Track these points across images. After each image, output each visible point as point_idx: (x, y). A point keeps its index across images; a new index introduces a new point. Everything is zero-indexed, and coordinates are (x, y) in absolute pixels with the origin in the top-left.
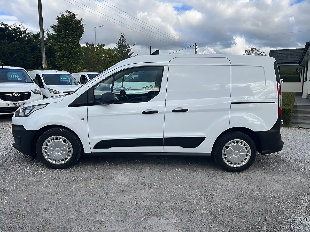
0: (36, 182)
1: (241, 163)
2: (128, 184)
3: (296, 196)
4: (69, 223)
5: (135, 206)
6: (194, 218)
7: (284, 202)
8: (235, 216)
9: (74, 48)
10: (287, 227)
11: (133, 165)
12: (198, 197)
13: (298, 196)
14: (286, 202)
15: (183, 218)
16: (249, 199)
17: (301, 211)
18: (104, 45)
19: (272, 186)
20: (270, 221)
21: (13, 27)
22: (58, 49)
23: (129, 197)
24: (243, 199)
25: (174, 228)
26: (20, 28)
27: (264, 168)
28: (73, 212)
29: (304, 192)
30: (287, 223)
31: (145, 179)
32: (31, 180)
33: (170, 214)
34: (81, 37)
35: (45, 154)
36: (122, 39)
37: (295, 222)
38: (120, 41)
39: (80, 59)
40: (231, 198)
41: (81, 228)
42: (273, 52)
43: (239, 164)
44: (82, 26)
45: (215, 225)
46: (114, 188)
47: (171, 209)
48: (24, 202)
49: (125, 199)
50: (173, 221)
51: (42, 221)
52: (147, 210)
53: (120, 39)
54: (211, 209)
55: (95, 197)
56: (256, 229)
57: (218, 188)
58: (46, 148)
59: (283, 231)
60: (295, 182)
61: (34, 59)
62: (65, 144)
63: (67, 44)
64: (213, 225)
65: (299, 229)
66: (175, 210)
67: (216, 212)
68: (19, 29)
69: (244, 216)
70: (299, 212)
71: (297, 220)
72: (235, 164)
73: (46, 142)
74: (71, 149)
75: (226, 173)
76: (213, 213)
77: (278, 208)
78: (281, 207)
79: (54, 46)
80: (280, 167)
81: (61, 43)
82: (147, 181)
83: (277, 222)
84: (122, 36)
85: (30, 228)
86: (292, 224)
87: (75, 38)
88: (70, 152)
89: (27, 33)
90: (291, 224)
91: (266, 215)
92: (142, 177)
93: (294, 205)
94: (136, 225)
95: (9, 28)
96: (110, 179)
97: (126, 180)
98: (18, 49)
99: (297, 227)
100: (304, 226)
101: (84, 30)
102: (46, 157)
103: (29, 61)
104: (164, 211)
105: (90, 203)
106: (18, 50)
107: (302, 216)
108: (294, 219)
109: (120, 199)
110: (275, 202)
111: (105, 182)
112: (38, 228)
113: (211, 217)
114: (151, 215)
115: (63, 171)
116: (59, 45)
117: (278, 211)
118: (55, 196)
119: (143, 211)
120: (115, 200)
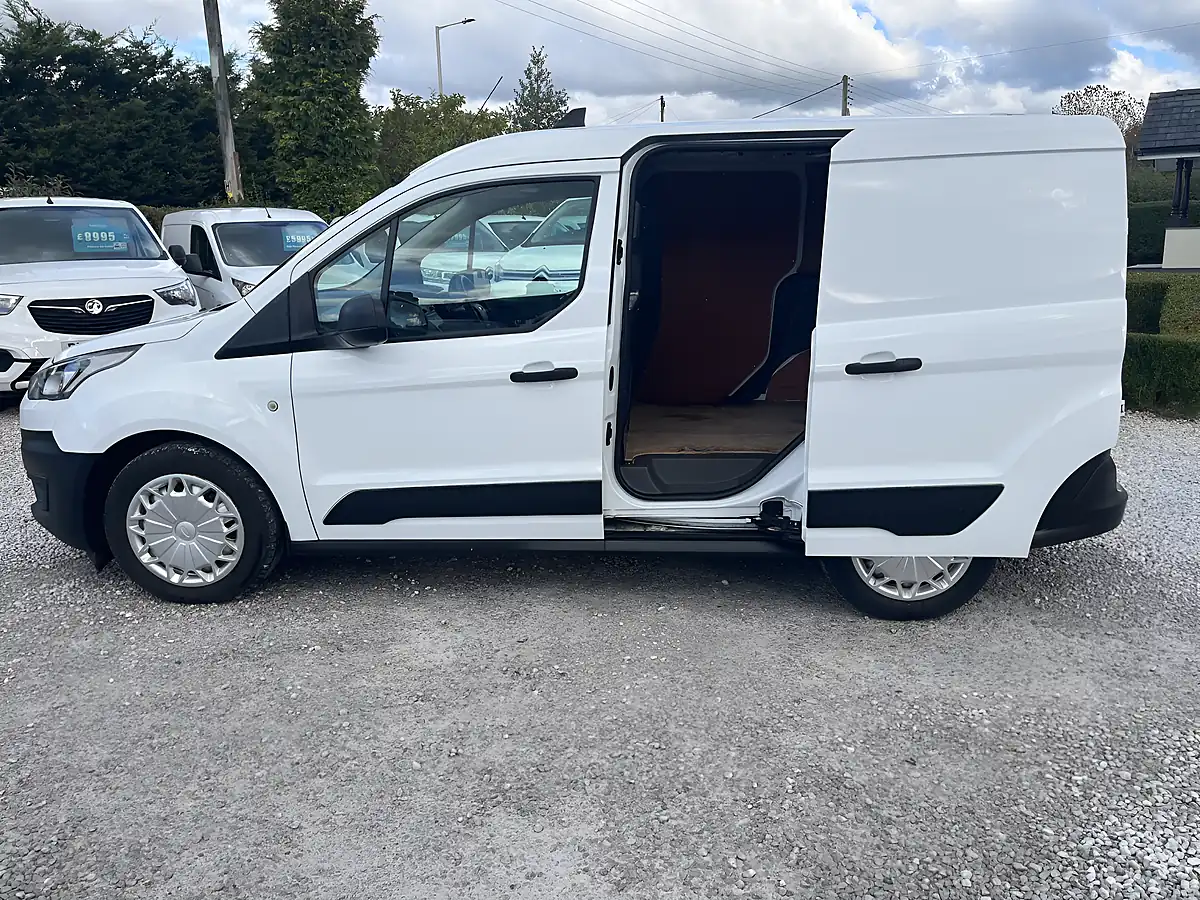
0: (95, 655)
1: (931, 581)
2: (450, 670)
3: (1147, 730)
4: (161, 833)
5: (446, 764)
6: (674, 823)
7: (1086, 758)
8: (851, 815)
9: (338, 114)
10: (1067, 878)
11: (491, 588)
12: (718, 731)
13: (1157, 732)
14: (1094, 761)
15: (627, 822)
16: (934, 740)
17: (1150, 804)
18: (461, 101)
19: (1053, 681)
20: (999, 847)
21: (121, 44)
22: (280, 122)
23: (435, 726)
24: (908, 739)
25: (579, 865)
26: (148, 46)
27: (1037, 600)
28: (191, 788)
29: (1189, 712)
30: (1074, 859)
31: (525, 650)
32: (77, 648)
33: (578, 801)
34: (369, 70)
35: (140, 547)
36: (535, 72)
37: (1113, 853)
38: (526, 81)
39: (367, 159)
40: (859, 737)
41: (202, 855)
42: (1163, 100)
43: (925, 585)
44: (367, 24)
45: (754, 854)
46: (388, 685)
47: (587, 782)
48: (23, 740)
49: (418, 734)
50: (581, 833)
51: (64, 820)
52: (492, 784)
53: (528, 72)
54: (755, 786)
55: (301, 721)
56: (927, 880)
57: (815, 691)
58: (141, 523)
59: (1044, 896)
60: (1163, 670)
61: (205, 167)
62: (210, 505)
63: (313, 101)
64: (743, 857)
65: (1122, 886)
66: (604, 784)
67: (776, 795)
68: (144, 48)
69: (890, 819)
70: (1139, 809)
71: (1123, 844)
72: (908, 586)
73: (139, 500)
74: (238, 527)
75: (869, 623)
76: (761, 801)
77: (1050, 786)
78: (1063, 783)
79: (263, 110)
80: (1110, 597)
81: (291, 98)
82: (530, 655)
83: (1029, 853)
84: (537, 60)
85: (10, 848)
86: (1097, 862)
87: (343, 72)
88: (233, 536)
89: (174, 63)
90: (1091, 862)
91: (988, 818)
92: (516, 639)
93: (1126, 775)
94: (426, 846)
95: (107, 49)
96: (383, 647)
97: (447, 649)
98: (145, 128)
99: (1111, 880)
100: (1149, 873)
101: (377, 38)
102: (145, 558)
103: (187, 175)
104: (558, 787)
105: (272, 746)
106: (144, 134)
107: (1149, 827)
108: (1111, 838)
109: (397, 731)
110: (1043, 757)
111: (361, 659)
112: (37, 849)
113: (746, 820)
114: (499, 803)
115: (212, 611)
116: (284, 106)
117: (1048, 798)
118: (147, 716)
119: (474, 788)
120: (375, 738)
